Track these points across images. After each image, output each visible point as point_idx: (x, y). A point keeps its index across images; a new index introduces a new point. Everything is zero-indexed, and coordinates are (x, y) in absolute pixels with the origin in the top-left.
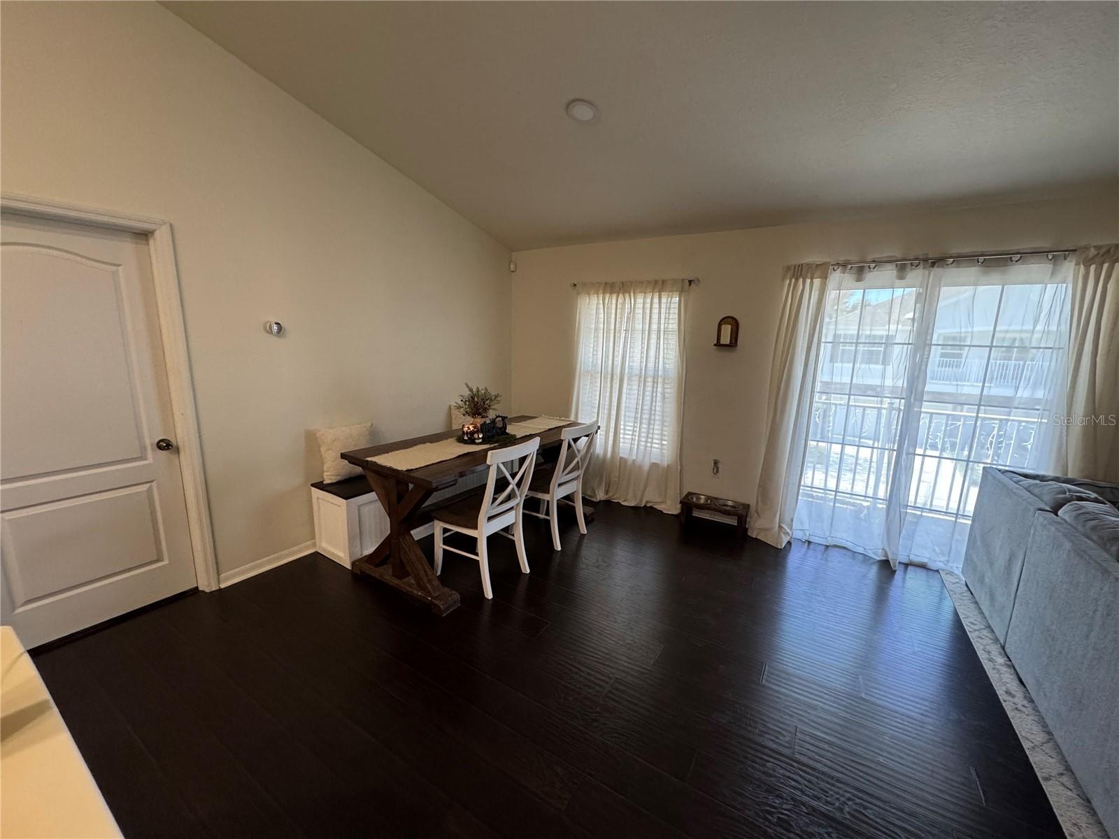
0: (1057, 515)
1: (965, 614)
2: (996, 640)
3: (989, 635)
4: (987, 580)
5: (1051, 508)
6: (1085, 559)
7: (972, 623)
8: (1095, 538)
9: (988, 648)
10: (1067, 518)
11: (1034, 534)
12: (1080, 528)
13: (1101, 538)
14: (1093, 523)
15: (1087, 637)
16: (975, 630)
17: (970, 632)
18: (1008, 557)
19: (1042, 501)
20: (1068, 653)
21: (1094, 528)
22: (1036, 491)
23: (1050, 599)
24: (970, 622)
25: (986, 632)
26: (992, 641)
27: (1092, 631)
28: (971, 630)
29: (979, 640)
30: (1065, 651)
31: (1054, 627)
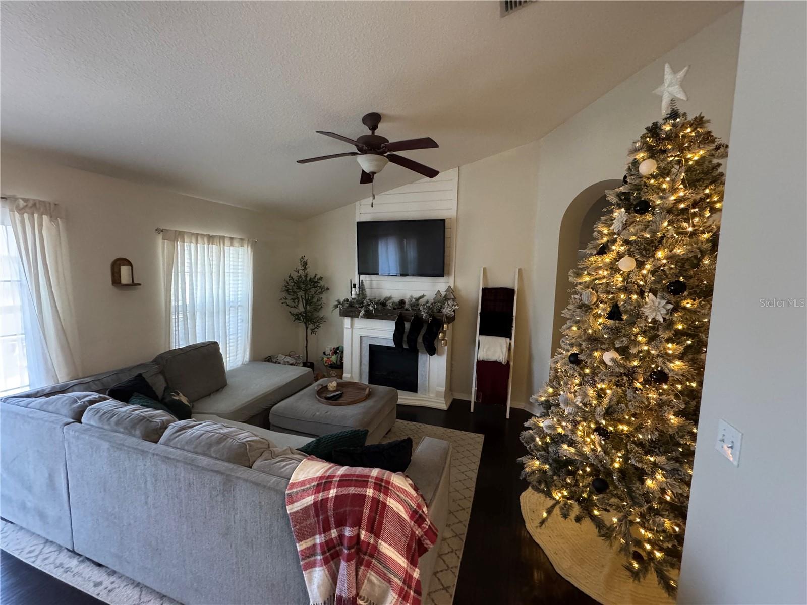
0: (81, 423)
1: (18, 550)
2: (60, 548)
3: (52, 548)
4: (29, 504)
5: (73, 419)
6: (124, 450)
7: (30, 552)
8: (122, 430)
9: (58, 562)
10: (92, 423)
11: (69, 446)
12: (107, 427)
13: (125, 428)
14: (114, 419)
15: (146, 503)
16: (37, 556)
17: (34, 562)
18: (47, 475)
19: (61, 415)
20: (135, 522)
21: (117, 423)
22: (51, 408)
23: (105, 490)
24: (28, 553)
25: (48, 549)
26: (57, 553)
27: (148, 497)
28: (33, 559)
29: (47, 562)
30: (132, 522)
31: (117, 510)
